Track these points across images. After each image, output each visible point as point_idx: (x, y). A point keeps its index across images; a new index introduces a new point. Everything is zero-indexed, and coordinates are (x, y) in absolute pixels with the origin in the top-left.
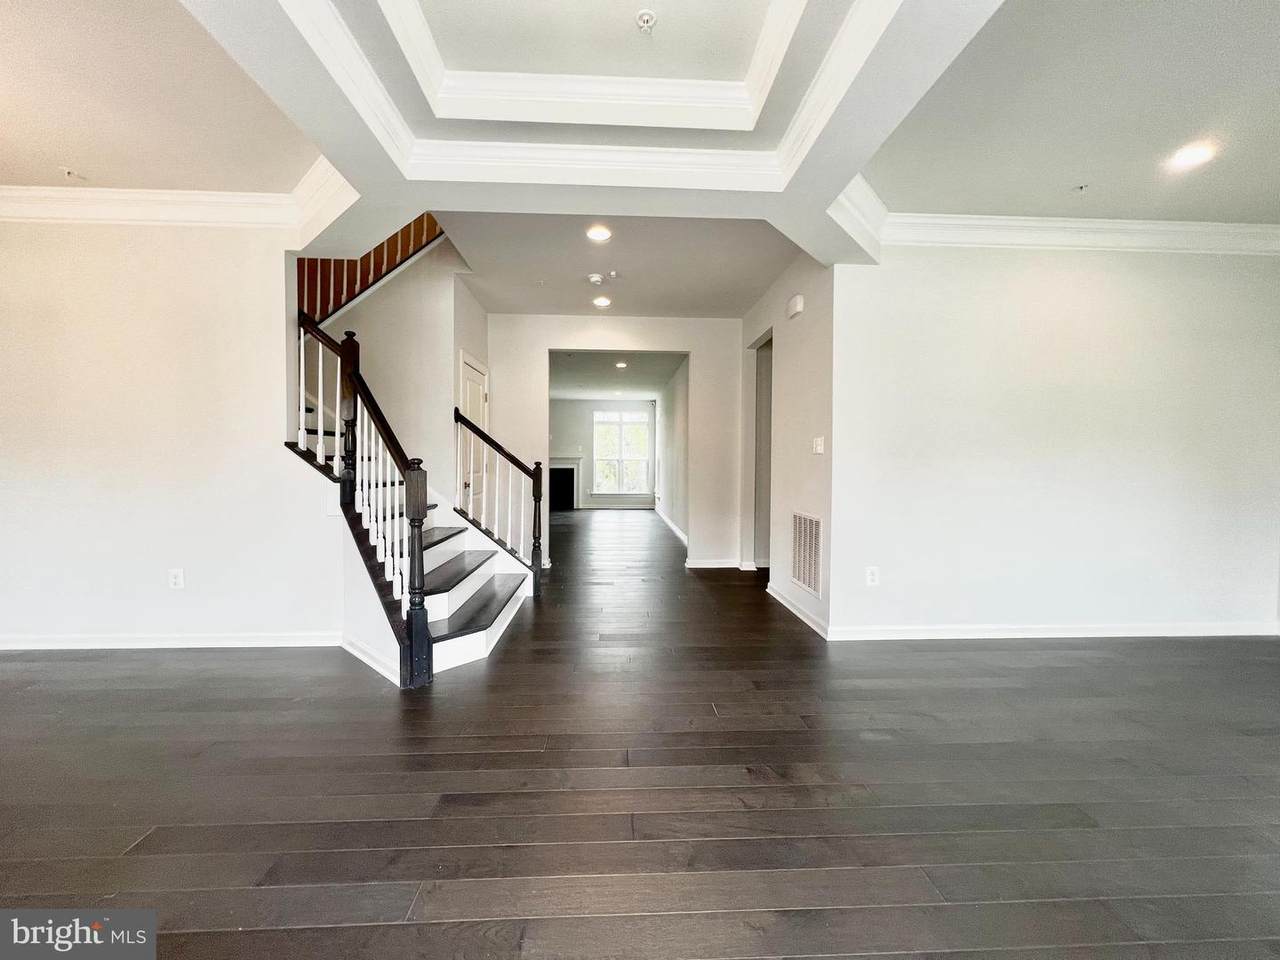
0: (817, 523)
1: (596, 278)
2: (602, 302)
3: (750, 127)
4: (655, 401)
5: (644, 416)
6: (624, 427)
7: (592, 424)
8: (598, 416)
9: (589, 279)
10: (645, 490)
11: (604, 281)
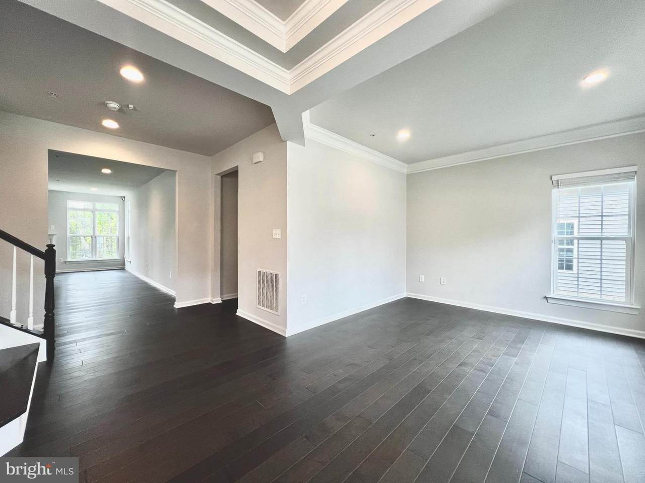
0: (277, 276)
1: (113, 105)
2: (110, 124)
3: (284, 50)
4: (124, 197)
5: (116, 207)
6: (97, 213)
7: (65, 210)
8: (71, 204)
9: (106, 105)
10: (115, 256)
11: (120, 110)
